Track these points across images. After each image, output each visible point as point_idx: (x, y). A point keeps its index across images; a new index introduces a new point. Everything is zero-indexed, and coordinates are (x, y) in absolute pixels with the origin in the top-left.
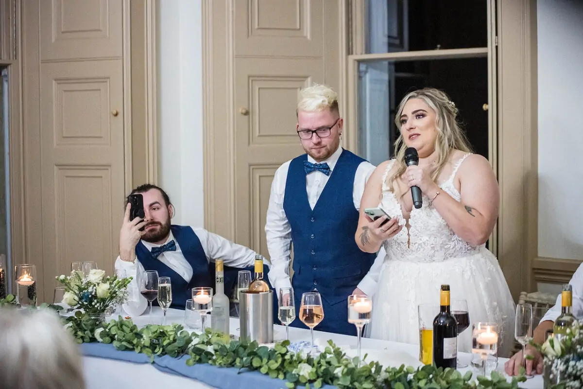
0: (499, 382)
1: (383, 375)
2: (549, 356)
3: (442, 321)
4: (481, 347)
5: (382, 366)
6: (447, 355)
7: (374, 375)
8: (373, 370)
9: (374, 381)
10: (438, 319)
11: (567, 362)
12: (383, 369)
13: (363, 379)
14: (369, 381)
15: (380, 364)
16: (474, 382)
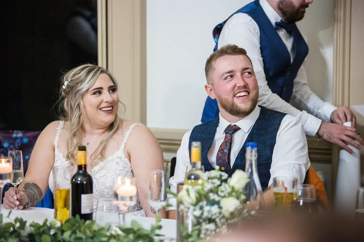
0: (139, 230)
1: (28, 229)
2: (185, 203)
3: (79, 179)
4: (123, 199)
5: (26, 222)
6: (85, 210)
7: (19, 230)
8: (18, 225)
9: (19, 236)
10: (75, 178)
11: (201, 208)
12: (28, 224)
13: (7, 234)
14: (14, 236)
15: (24, 220)
16: (115, 230)
